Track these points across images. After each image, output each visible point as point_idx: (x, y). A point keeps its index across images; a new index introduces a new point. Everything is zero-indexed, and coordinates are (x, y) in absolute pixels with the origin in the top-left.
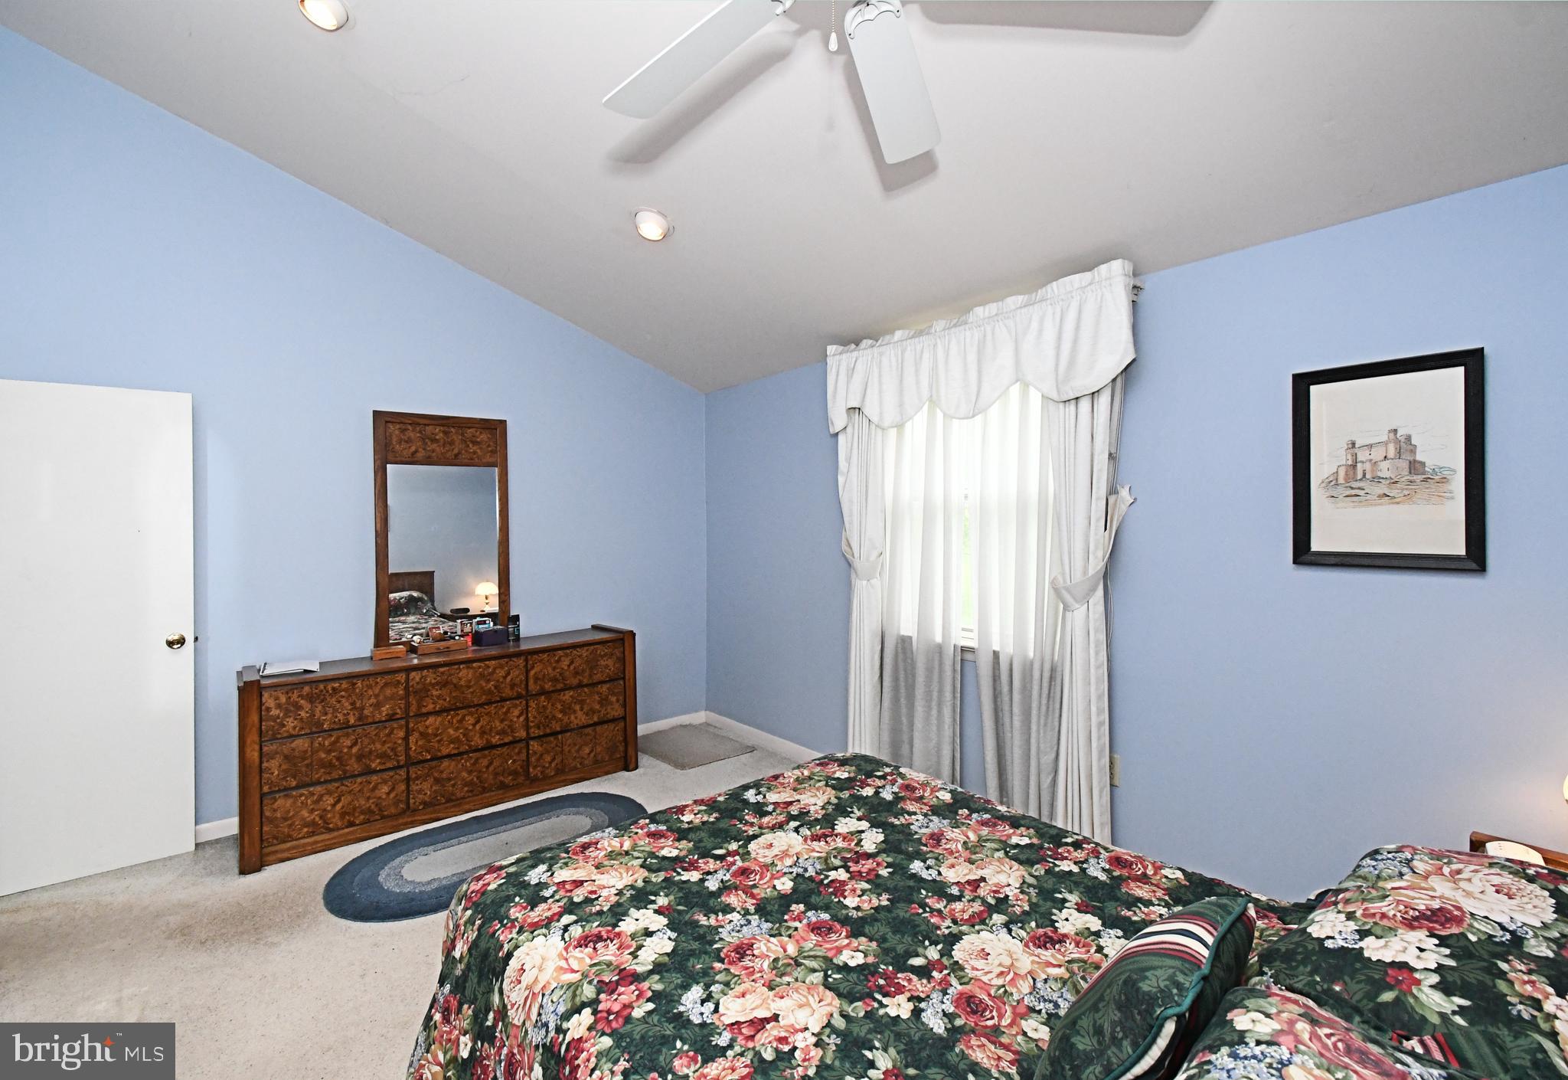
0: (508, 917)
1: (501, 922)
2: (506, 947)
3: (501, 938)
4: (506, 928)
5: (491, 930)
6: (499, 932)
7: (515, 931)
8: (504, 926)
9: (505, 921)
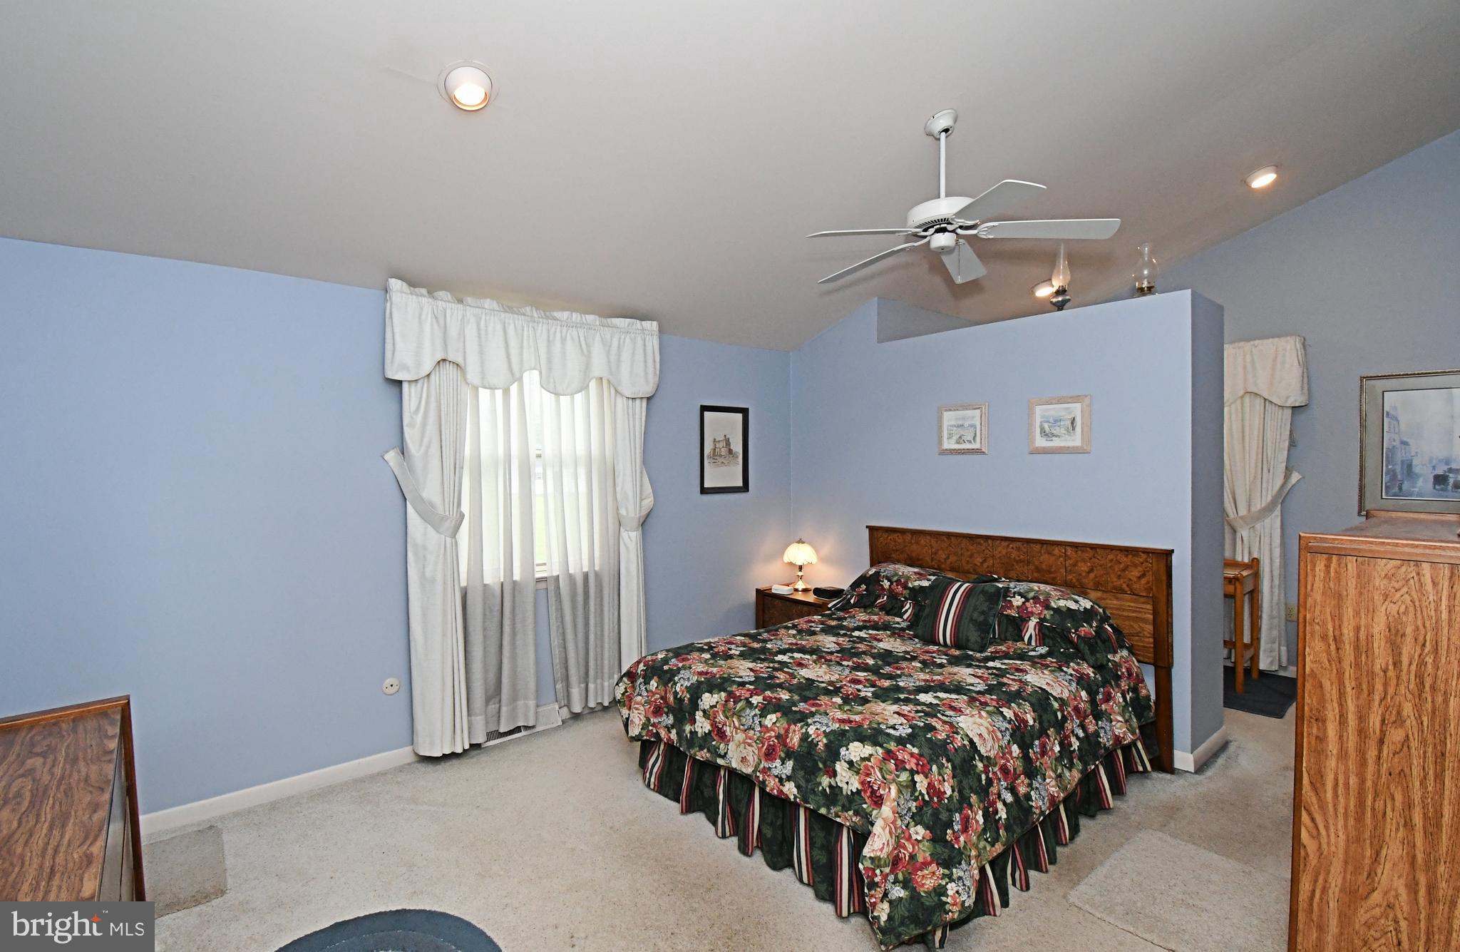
0: (946, 739)
1: (949, 744)
2: (966, 742)
3: (959, 745)
4: (954, 741)
5: (953, 750)
6: (955, 745)
7: (956, 736)
8: (951, 743)
9: (949, 741)
